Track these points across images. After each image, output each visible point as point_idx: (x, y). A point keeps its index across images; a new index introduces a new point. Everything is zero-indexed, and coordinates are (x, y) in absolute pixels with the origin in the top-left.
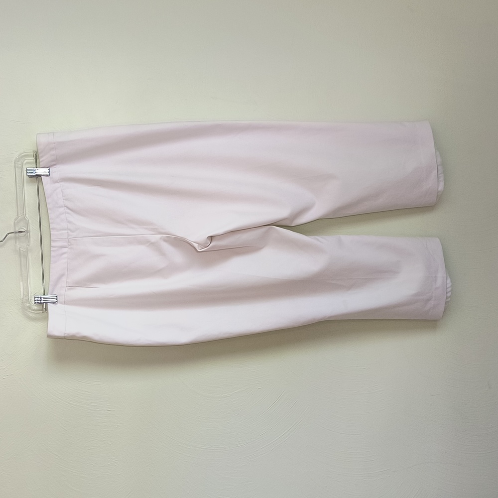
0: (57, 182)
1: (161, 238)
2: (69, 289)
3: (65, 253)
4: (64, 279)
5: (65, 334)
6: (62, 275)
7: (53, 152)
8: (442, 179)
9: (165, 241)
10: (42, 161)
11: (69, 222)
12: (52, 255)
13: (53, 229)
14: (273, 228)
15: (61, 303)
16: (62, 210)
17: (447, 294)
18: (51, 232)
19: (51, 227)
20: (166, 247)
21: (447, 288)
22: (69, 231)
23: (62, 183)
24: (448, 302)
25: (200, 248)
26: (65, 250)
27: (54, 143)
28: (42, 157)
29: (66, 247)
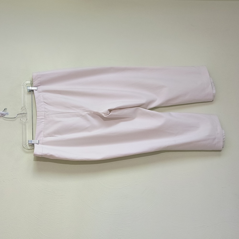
0: (40, 92)
1: (87, 113)
2: (44, 137)
3: (43, 122)
4: (42, 133)
5: (42, 154)
6: (41, 131)
7: (39, 79)
8: (214, 88)
9: (89, 115)
10: (34, 84)
11: (45, 108)
12: (37, 122)
13: (38, 111)
14: (138, 108)
15: (41, 144)
16: (42, 103)
17: (223, 137)
18: (37, 113)
19: (37, 111)
20: (90, 117)
21: (223, 134)
22: (45, 112)
23: (43, 93)
24: (224, 141)
25: (105, 115)
26: (43, 120)
27: (40, 75)
28: (34, 82)
29: (44, 119)
